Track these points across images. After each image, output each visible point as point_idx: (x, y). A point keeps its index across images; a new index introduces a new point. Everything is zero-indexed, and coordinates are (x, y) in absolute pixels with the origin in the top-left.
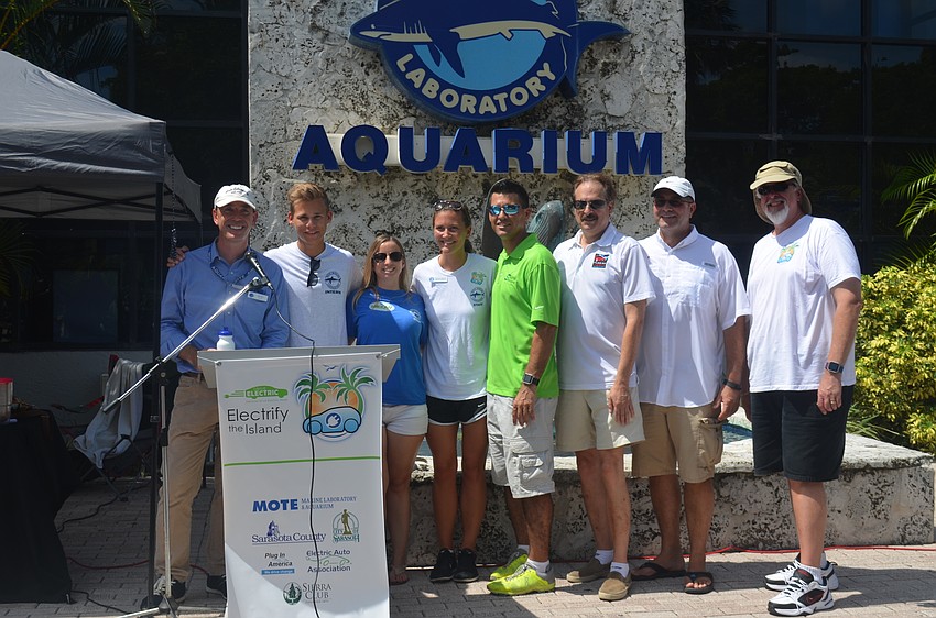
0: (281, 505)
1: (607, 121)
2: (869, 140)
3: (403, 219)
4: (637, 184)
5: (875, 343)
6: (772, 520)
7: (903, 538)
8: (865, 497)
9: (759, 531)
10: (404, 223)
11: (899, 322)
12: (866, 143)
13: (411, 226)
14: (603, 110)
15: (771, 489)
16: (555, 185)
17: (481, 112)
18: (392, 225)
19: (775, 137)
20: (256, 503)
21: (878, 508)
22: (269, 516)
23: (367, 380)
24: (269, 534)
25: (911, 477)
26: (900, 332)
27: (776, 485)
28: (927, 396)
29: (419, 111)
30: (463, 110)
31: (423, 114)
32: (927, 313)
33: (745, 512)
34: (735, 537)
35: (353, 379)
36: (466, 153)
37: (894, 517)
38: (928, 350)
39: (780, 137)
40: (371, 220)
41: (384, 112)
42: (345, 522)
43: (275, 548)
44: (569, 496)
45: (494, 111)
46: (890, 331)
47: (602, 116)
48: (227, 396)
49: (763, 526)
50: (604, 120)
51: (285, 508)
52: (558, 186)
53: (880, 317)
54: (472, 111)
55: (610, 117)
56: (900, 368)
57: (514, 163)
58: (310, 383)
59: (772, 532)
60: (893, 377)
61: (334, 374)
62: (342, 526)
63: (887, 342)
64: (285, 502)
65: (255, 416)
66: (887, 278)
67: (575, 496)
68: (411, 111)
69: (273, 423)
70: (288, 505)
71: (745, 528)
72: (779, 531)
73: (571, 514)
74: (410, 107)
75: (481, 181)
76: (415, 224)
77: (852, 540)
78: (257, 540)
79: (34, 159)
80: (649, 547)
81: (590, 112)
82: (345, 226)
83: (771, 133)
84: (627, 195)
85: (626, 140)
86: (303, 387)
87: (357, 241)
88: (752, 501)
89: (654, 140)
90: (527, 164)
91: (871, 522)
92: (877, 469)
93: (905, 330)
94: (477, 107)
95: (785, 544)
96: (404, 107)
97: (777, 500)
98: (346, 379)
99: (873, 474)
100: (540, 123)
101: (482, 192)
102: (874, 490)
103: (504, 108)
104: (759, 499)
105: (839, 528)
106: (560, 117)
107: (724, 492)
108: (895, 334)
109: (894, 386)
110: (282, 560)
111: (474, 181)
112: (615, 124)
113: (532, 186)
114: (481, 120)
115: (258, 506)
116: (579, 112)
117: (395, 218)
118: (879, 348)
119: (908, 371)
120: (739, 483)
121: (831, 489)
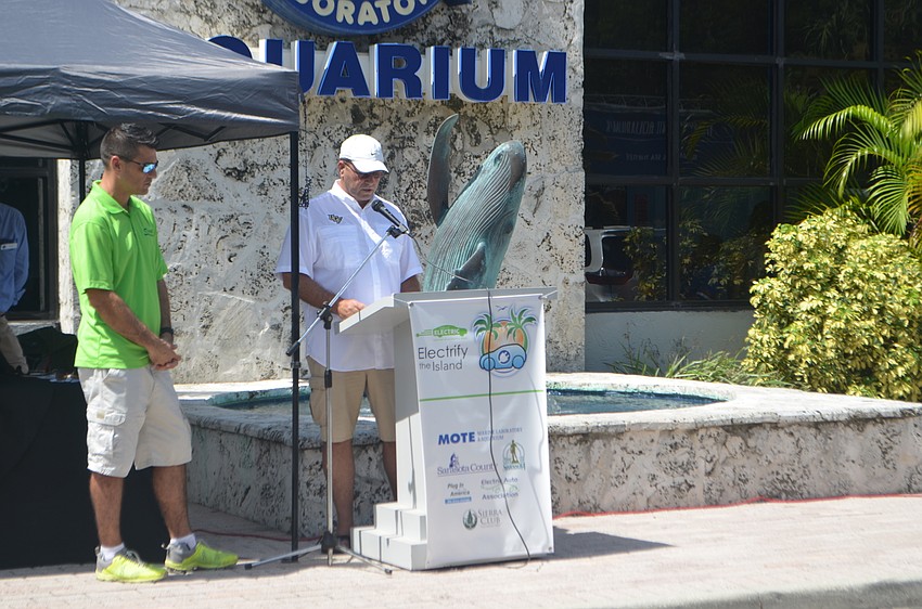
0: (461, 438)
1: (495, 34)
2: (781, 62)
3: (258, 153)
4: (529, 112)
5: (805, 305)
6: (793, 470)
7: (909, 486)
8: (876, 446)
9: (782, 482)
10: (259, 159)
11: (831, 281)
12: (777, 65)
13: (268, 164)
14: (491, 21)
15: (792, 439)
16: (436, 113)
17: (361, 22)
18: (245, 162)
19: (678, 56)
20: (441, 437)
21: (887, 457)
22: (451, 448)
23: (531, 319)
24: (451, 466)
25: (916, 426)
26: (833, 293)
27: (797, 435)
28: (864, 367)
29: (275, 16)
30: (340, 19)
31: (281, 21)
32: (864, 270)
33: (770, 462)
34: (760, 488)
35: (520, 318)
36: (345, 73)
37: (901, 467)
38: (864, 312)
39: (682, 56)
40: (219, 154)
41: (233, 18)
42: (513, 452)
43: (455, 479)
44: (613, 449)
45: (375, 21)
46: (823, 290)
47: (489, 28)
48: (418, 335)
49: (786, 477)
50: (491, 33)
51: (464, 440)
52: (439, 115)
53: (811, 275)
54: (350, 21)
55: (499, 29)
56: (838, 333)
57: (399, 86)
58: (486, 322)
59: (793, 482)
60: (830, 344)
61: (505, 314)
62: (510, 455)
63: (821, 304)
64: (464, 435)
65: (441, 353)
66: (815, 229)
67: (618, 449)
68: (266, 17)
69: (456, 359)
70: (467, 437)
71: (769, 479)
72: (800, 482)
73: (614, 467)
74: (264, 12)
75: (350, 107)
76: (272, 161)
77: (865, 489)
78: (441, 471)
79: (184, 107)
80: (685, 499)
81: (476, 22)
82: (188, 162)
83: (672, 51)
84: (518, 127)
85: (528, 60)
86: (480, 326)
87: (203, 181)
88: (776, 451)
89: (557, 60)
90: (414, 88)
91: (880, 471)
92: (885, 418)
93: (838, 289)
94: (355, 16)
95: (806, 495)
96: (258, 11)
97: (798, 450)
98: (514, 319)
99: (882, 423)
100: (418, 35)
101: (351, 120)
102: (883, 439)
103: (386, 18)
104: (781, 449)
105: (853, 478)
106: (441, 28)
107: (751, 443)
108: (828, 294)
109: (831, 354)
110: (462, 490)
111: (341, 106)
112: (504, 38)
113: (409, 114)
114: (360, 32)
115: (443, 439)
116: (462, 22)
117: (249, 153)
118: (811, 311)
119: (844, 336)
120: (764, 433)
121: (846, 439)
